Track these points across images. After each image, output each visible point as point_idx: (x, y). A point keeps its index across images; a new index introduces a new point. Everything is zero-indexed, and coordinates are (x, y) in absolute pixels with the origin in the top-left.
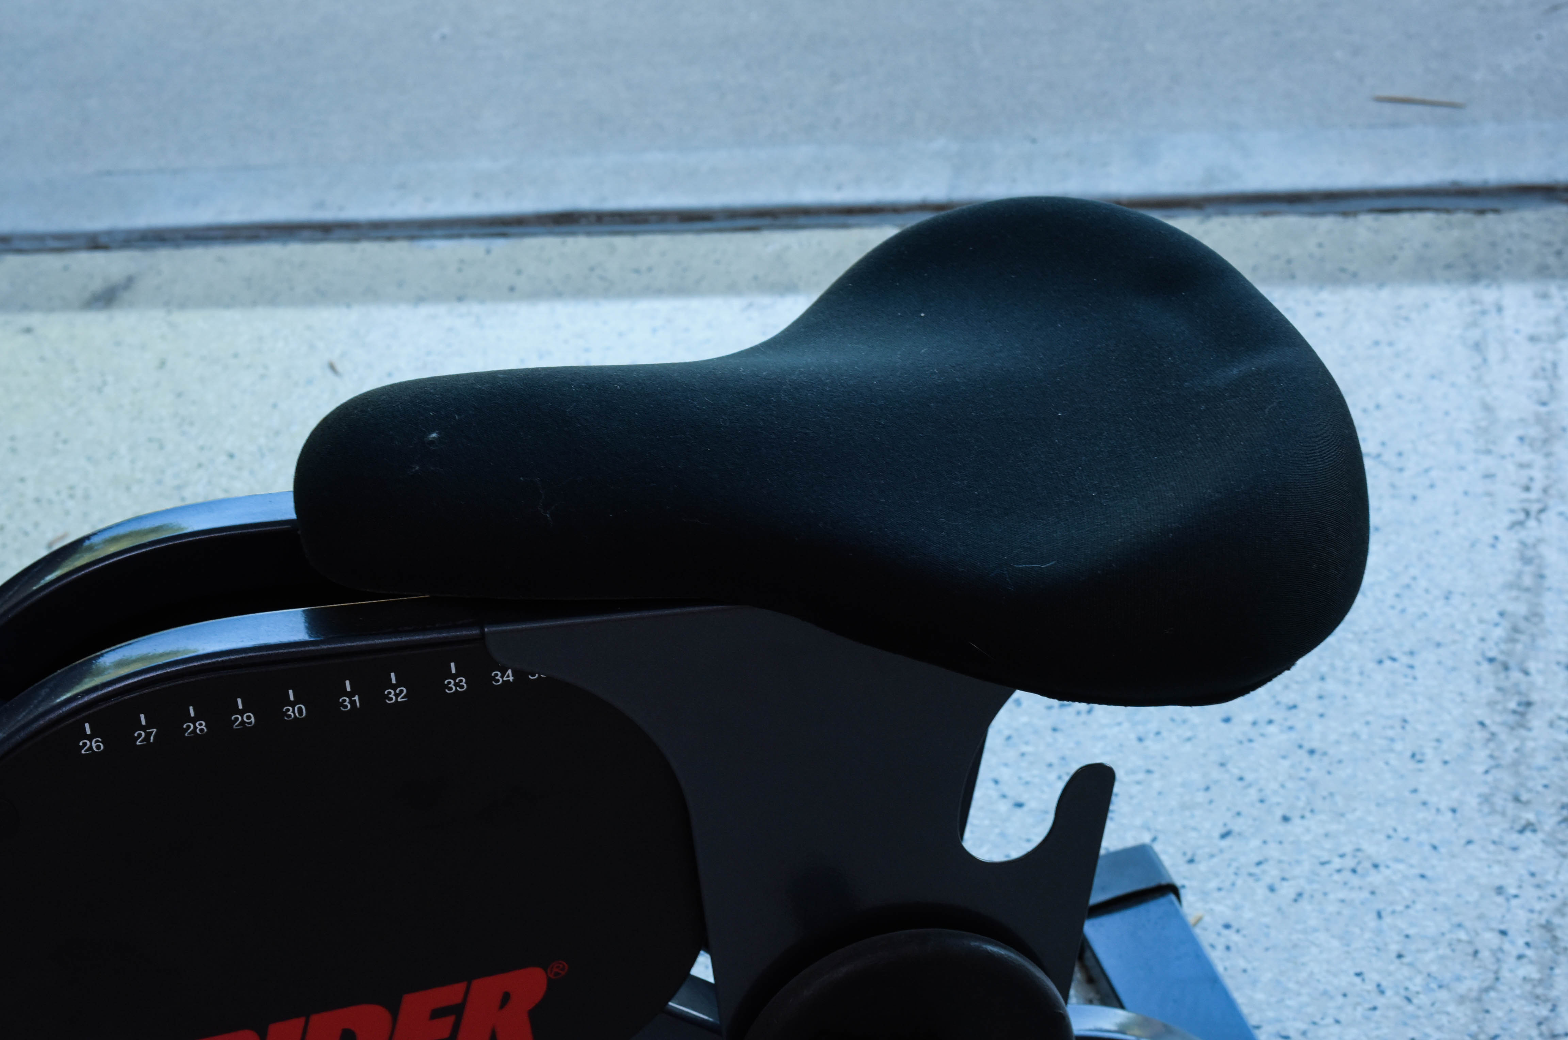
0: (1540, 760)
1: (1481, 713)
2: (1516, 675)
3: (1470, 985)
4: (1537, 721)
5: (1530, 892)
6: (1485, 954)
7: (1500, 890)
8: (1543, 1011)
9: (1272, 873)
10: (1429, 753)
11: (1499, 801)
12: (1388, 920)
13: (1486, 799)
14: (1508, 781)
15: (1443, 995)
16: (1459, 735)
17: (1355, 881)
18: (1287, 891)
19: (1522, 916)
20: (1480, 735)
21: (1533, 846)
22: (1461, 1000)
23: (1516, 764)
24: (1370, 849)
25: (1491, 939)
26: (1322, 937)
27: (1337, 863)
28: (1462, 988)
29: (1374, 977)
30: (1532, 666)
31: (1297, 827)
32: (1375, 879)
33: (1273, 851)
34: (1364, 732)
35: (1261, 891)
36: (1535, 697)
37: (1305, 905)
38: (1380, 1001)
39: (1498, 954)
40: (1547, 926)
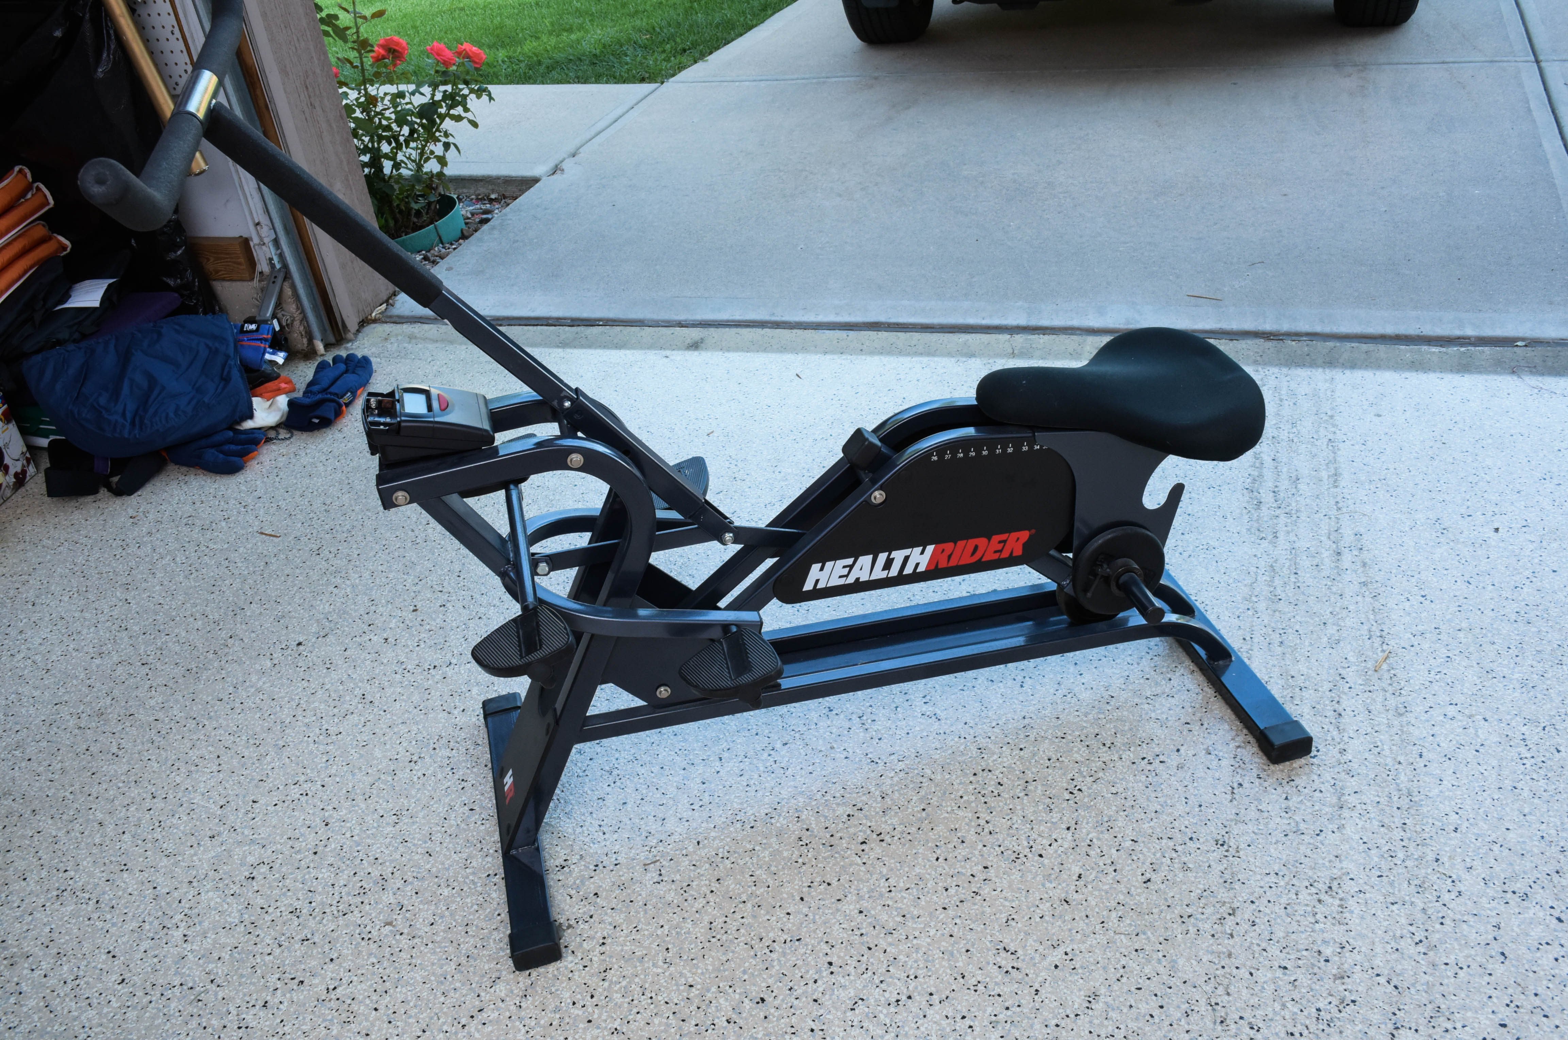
0: (1265, 519)
1: (1245, 505)
2: (1255, 494)
3: (1248, 581)
4: (1264, 508)
5: (1265, 556)
6: (1252, 573)
7: (1255, 556)
8: (1272, 589)
9: (1180, 549)
10: (1229, 516)
11: (1253, 530)
12: (1219, 563)
13: (1249, 530)
14: (1256, 525)
15: (1239, 584)
16: (1238, 511)
17: (1208, 552)
18: (1186, 554)
19: (1263, 563)
20: (1245, 511)
21: (1265, 544)
22: (1246, 585)
23: (1258, 520)
24: (1212, 543)
25: (1255, 570)
26: (1199, 567)
27: (1201, 547)
28: (1246, 582)
29: (1217, 579)
30: (1261, 491)
31: (1187, 536)
32: (1215, 552)
33: (1179, 543)
34: (1206, 509)
35: (1177, 555)
36: (1262, 500)
37: (1191, 558)
38: (1219, 585)
39: (1256, 573)
40: (1272, 566)
